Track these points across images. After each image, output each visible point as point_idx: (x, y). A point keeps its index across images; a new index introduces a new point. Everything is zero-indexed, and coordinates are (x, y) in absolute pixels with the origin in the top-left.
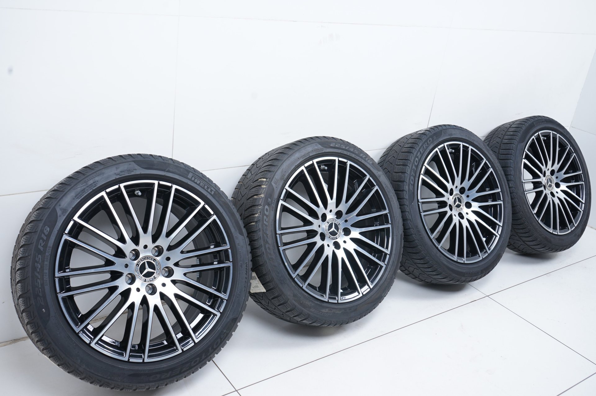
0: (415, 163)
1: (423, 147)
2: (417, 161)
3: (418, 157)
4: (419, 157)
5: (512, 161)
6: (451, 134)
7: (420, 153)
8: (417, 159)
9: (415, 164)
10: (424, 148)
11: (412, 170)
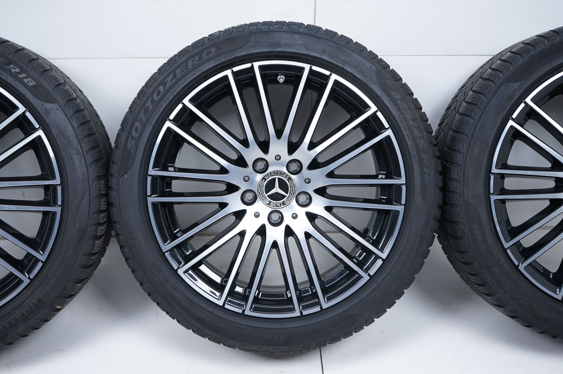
0: (155, 95)
1: (187, 66)
2: (159, 92)
3: (164, 85)
4: (168, 85)
5: (472, 121)
6: (278, 45)
7: (175, 76)
8: (161, 88)
9: (153, 98)
10: (187, 68)
11: (143, 110)
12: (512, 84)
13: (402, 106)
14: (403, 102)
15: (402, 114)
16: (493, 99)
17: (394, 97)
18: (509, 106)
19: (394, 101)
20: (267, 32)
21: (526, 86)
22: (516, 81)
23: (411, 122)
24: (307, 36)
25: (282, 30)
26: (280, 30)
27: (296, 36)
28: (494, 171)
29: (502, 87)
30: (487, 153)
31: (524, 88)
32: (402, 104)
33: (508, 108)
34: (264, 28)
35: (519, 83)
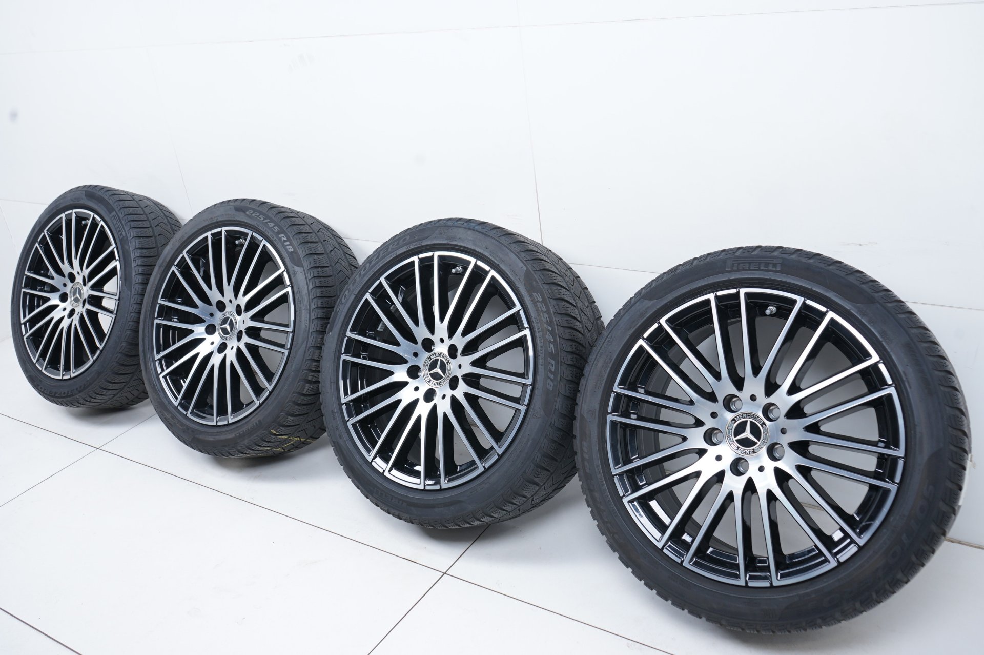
12: (647, 301)
13: (541, 307)
14: (543, 304)
15: (539, 315)
16: (627, 314)
17: (535, 298)
18: (639, 324)
19: (534, 302)
20: (452, 226)
21: (660, 306)
22: (650, 299)
23: (545, 325)
24: (478, 233)
25: (463, 226)
26: (462, 226)
27: (470, 232)
28: (615, 389)
29: (637, 304)
30: (609, 369)
31: (658, 307)
32: (541, 306)
33: (638, 325)
34: (450, 223)
35: (653, 302)
